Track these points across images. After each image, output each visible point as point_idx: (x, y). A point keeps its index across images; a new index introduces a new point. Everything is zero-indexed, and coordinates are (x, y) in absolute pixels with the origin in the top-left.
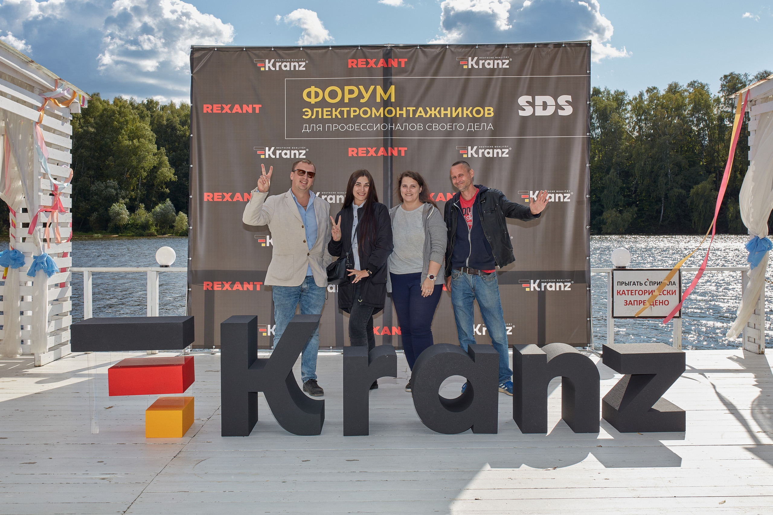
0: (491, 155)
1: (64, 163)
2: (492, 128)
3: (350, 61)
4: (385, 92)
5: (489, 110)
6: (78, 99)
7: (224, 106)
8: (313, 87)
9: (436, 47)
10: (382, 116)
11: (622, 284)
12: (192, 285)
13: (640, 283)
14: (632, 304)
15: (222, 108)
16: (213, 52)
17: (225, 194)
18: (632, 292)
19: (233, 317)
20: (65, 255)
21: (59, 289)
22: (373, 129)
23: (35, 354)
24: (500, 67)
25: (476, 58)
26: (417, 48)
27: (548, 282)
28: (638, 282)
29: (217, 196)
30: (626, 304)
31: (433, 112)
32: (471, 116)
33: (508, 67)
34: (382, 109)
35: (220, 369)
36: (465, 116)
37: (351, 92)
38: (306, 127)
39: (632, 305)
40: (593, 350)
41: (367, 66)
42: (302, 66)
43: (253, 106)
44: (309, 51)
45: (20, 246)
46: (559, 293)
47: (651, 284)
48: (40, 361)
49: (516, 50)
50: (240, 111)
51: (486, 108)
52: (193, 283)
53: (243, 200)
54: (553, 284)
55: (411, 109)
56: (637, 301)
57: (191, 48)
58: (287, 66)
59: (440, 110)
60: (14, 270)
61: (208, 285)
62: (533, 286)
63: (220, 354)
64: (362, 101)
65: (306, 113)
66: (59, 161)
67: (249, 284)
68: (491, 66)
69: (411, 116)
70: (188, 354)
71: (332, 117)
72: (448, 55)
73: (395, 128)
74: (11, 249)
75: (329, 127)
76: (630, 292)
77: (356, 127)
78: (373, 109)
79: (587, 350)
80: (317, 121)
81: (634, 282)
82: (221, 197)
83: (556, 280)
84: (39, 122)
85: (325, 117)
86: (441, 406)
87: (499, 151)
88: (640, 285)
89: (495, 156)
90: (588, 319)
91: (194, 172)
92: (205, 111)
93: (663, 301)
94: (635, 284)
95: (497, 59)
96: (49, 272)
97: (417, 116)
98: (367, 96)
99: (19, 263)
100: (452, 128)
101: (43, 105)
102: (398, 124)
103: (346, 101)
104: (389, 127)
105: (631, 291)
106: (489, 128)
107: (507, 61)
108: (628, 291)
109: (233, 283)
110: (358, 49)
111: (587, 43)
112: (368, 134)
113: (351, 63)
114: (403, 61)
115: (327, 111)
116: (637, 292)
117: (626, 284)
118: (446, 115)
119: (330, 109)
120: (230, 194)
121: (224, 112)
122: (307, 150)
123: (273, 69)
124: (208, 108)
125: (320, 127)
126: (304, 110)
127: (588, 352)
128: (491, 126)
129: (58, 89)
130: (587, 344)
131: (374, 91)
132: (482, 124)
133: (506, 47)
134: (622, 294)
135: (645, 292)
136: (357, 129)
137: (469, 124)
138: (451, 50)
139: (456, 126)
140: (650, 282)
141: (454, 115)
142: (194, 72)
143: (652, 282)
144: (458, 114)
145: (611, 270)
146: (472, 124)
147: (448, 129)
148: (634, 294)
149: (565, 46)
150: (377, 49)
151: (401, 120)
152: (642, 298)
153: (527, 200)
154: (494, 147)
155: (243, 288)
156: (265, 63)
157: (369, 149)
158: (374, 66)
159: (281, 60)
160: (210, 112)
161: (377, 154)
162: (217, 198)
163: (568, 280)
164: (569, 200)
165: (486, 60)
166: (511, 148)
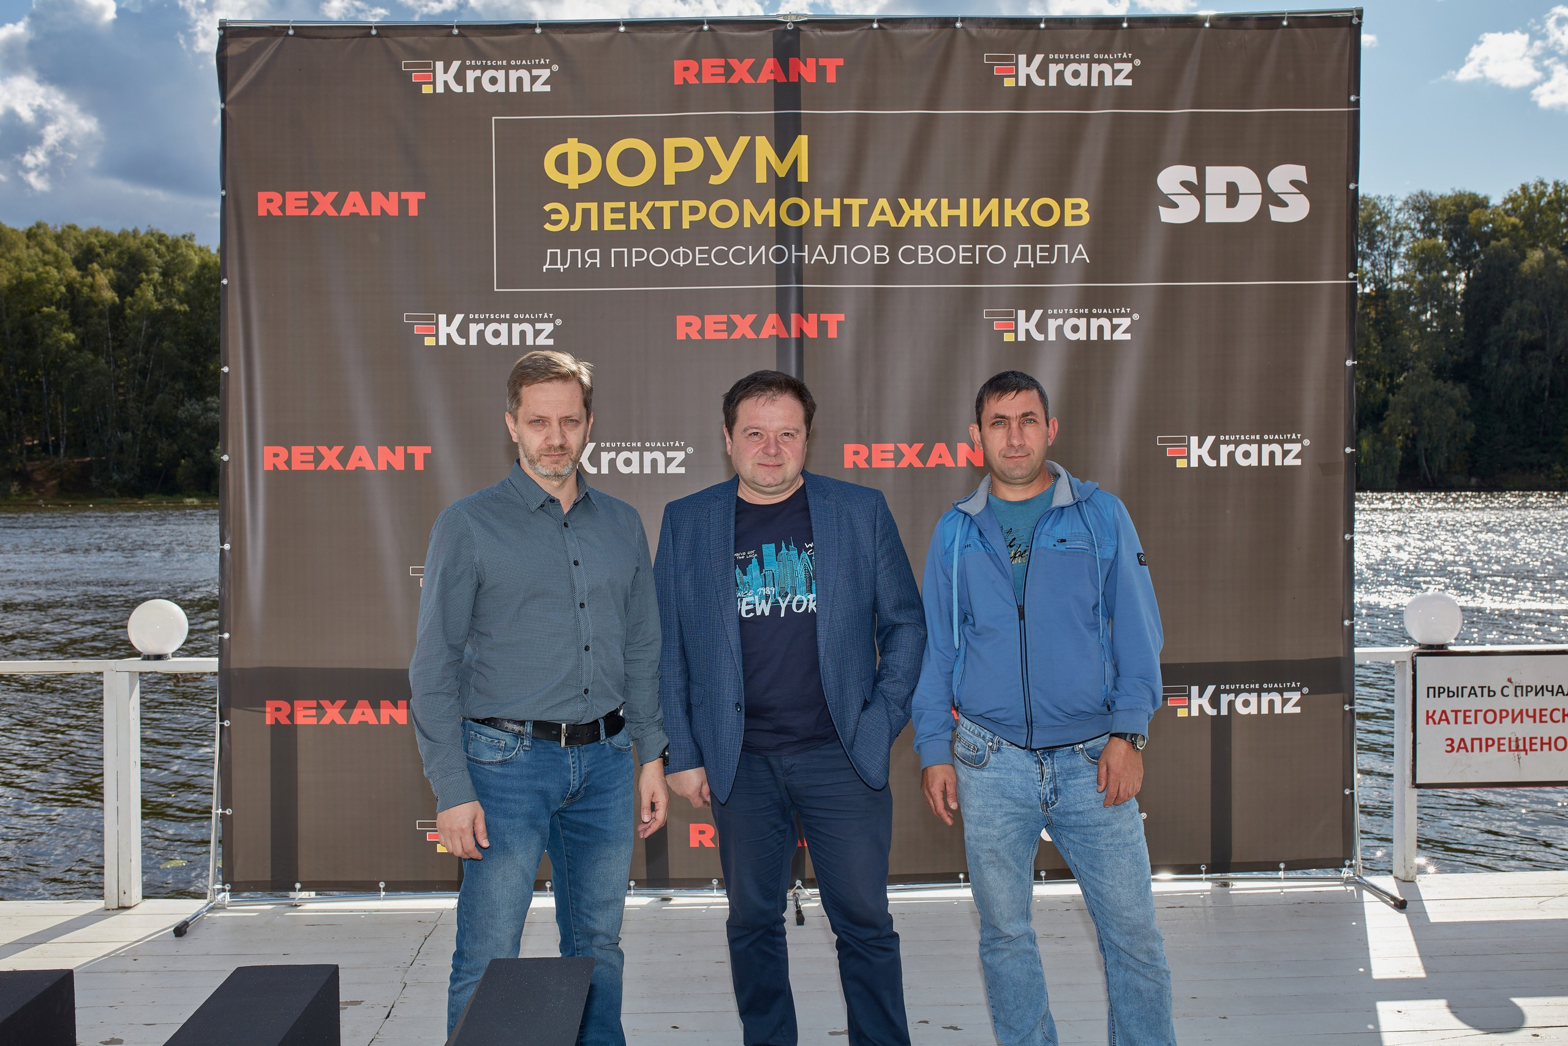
0: (1082, 336)
2: (1085, 256)
3: (678, 65)
4: (781, 154)
5: (1076, 206)
7: (317, 195)
8: (573, 142)
9: (926, 26)
10: (772, 223)
11: (1439, 693)
12: (233, 711)
13: (1489, 691)
14: (1466, 748)
15: (312, 203)
16: (282, 43)
18: (1466, 717)
22: (748, 261)
24: (1108, 82)
25: (1039, 58)
26: (872, 28)
27: (1237, 692)
28: (1482, 688)
29: (301, 458)
30: (1449, 748)
31: (918, 213)
32: (1024, 223)
33: (1129, 82)
34: (772, 202)
36: (1008, 223)
37: (683, 154)
38: (554, 256)
39: (1467, 751)
40: (1359, 876)
41: (727, 79)
42: (539, 81)
43: (399, 195)
44: (560, 37)
46: (1270, 721)
47: (1519, 692)
49: (1151, 36)
50: (364, 212)
51: (1068, 202)
52: (235, 707)
53: (376, 466)
54: (1253, 698)
55: (856, 203)
56: (1480, 739)
57: (219, 29)
58: (496, 81)
59: (938, 206)
61: (278, 709)
62: (1198, 703)
64: (715, 180)
65: (554, 217)
67: (397, 708)
68: (1083, 81)
69: (856, 223)
71: (628, 226)
72: (961, 52)
73: (810, 259)
75: (619, 256)
76: (1461, 715)
77: (697, 256)
78: (748, 204)
79: (1344, 875)
80: (585, 238)
81: (1473, 688)
82: (311, 458)
83: (1261, 686)
85: (608, 226)
87: (1105, 322)
88: (1489, 696)
89: (1094, 337)
90: (1347, 792)
91: (232, 385)
92: (262, 212)
93: (1550, 738)
94: (1475, 694)
95: (1099, 62)
97: (872, 224)
98: (728, 166)
100: (973, 258)
102: (820, 247)
103: (669, 180)
104: (794, 254)
105: (1465, 711)
106: (1075, 256)
107: (1127, 68)
108: (1456, 712)
109: (350, 706)
110: (701, 30)
111: (1352, 18)
112: (731, 274)
113: (682, 71)
114: (832, 65)
115: (614, 210)
116: (1480, 715)
117: (1451, 694)
118: (954, 220)
119: (622, 205)
120: (338, 449)
121: (317, 212)
122: (559, 322)
123: (457, 89)
124: (270, 201)
125: (592, 256)
126: (548, 207)
128: (1081, 254)
130: (1344, 859)
131: (749, 154)
132: (1056, 246)
133: (1125, 25)
134: (1439, 723)
135: (1501, 716)
136: (701, 260)
137: (1020, 246)
138: (968, 34)
139: (983, 252)
140: (1516, 687)
141: (978, 221)
142: (228, 99)
143: (1522, 687)
144: (989, 217)
145: (1410, 657)
146: (1029, 246)
147: (961, 262)
148: (1473, 722)
149: (1288, 26)
150: (756, 30)
151: (826, 234)
152: (1495, 731)
153: (1181, 464)
154: (1090, 311)
155: (378, 718)
156: (434, 72)
157: (736, 318)
158: (748, 80)
159: (479, 63)
160: (277, 212)
161: (758, 334)
162: (302, 462)
163: (1293, 685)
164: (1298, 462)
165: (1067, 63)
166: (1136, 316)
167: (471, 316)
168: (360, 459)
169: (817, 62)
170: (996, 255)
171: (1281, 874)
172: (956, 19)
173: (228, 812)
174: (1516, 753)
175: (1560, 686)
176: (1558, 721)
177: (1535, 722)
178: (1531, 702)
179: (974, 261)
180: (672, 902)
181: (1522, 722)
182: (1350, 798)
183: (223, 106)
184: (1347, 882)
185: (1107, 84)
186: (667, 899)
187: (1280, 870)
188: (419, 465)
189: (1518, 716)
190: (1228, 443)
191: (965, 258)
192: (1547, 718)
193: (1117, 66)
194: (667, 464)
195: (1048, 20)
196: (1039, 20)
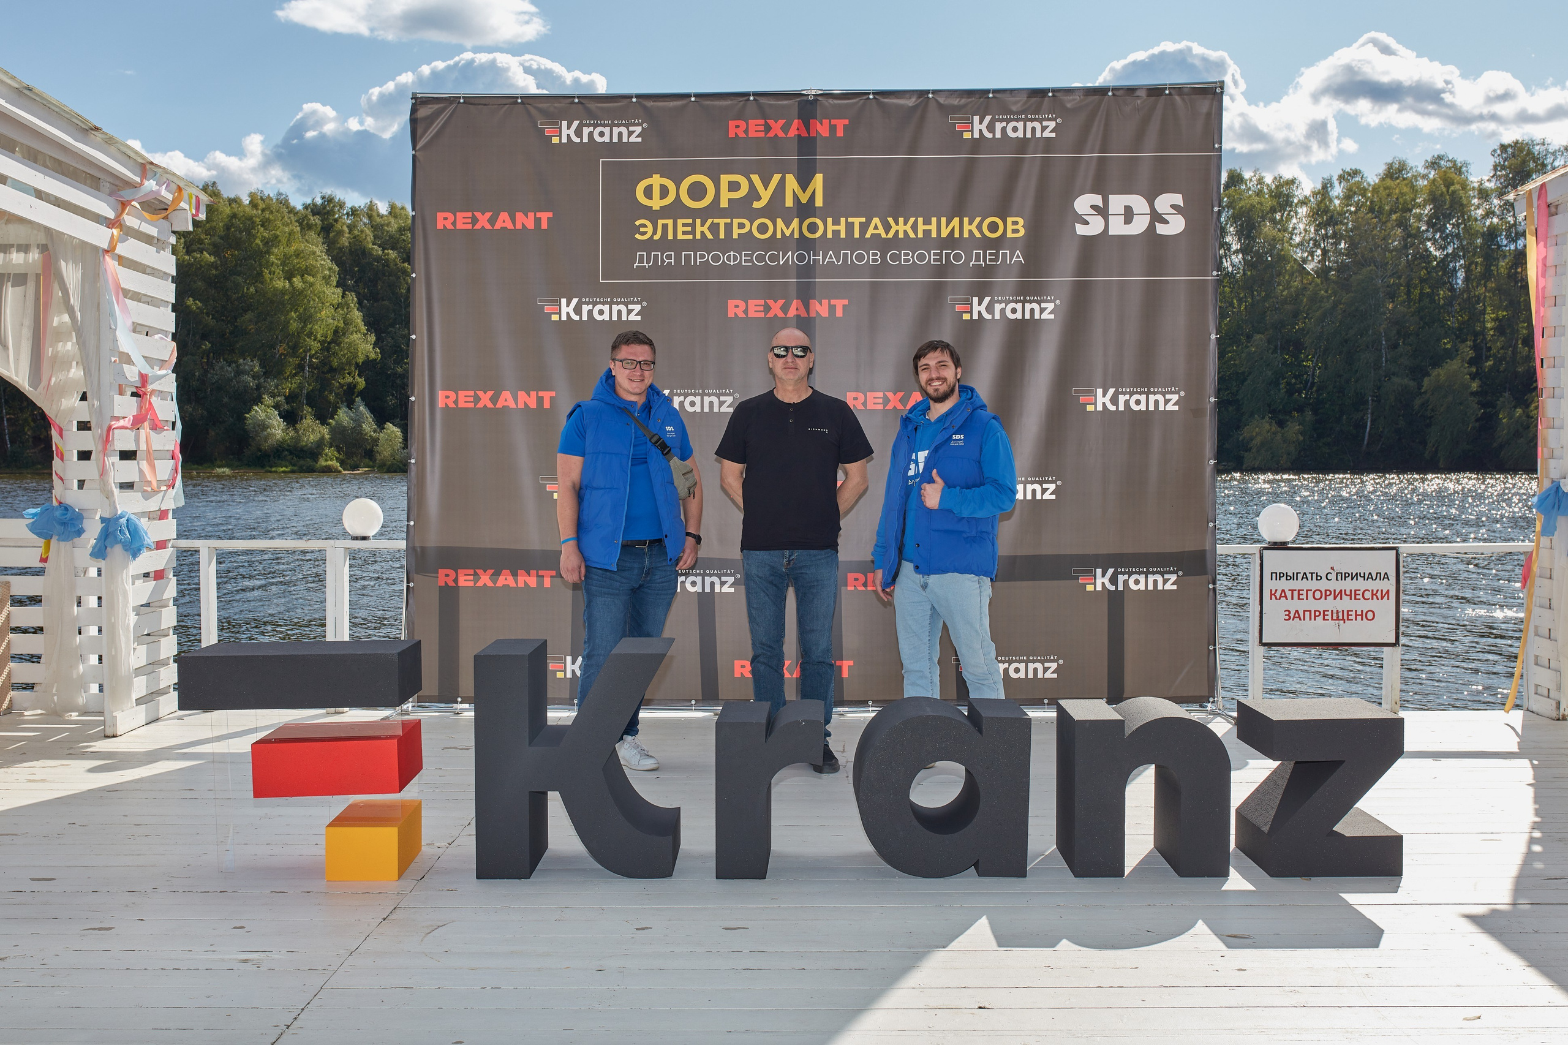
0: (1019, 316)
1: (160, 331)
2: (1022, 259)
3: (732, 124)
4: (804, 186)
5: (1015, 223)
6: (188, 202)
7: (478, 214)
8: (656, 176)
9: (908, 96)
10: (796, 236)
11: (1280, 577)
12: (416, 577)
13: (1317, 576)
14: (1299, 617)
15: (475, 220)
16: (456, 107)
18: (1300, 594)
19: (498, 642)
20: (163, 515)
21: (152, 584)
22: (779, 262)
23: (106, 713)
24: (1038, 135)
25: (988, 118)
26: (869, 98)
27: (1130, 574)
28: (1312, 573)
29: (465, 398)
30: (1287, 617)
31: (901, 228)
32: (978, 235)
33: (1053, 135)
34: (796, 221)
35: (472, 742)
36: (966, 235)
37: (734, 186)
38: (641, 256)
39: (1300, 620)
40: (1220, 709)
41: (766, 134)
42: (634, 134)
43: (535, 215)
44: (650, 104)
45: (73, 497)
46: (1154, 596)
47: (1339, 577)
48: (114, 725)
49: (1070, 102)
50: (510, 226)
52: (417, 573)
53: (517, 405)
54: (1142, 578)
55: (857, 221)
56: (1310, 611)
57: (411, 99)
58: (604, 134)
59: (916, 222)
60: (63, 544)
61: (447, 575)
62: (1102, 581)
63: (472, 714)
64: (757, 205)
65: (642, 229)
66: (149, 327)
67: (530, 576)
68: (1020, 134)
69: (857, 235)
70: (408, 714)
71: (694, 236)
72: (933, 114)
73: (824, 259)
74: (55, 503)
75: (688, 257)
76: (1295, 594)
77: (743, 258)
78: (779, 221)
79: (1209, 709)
80: (664, 244)
81: (1305, 573)
82: (472, 399)
83: (1148, 569)
84: (110, 251)
85: (680, 236)
86: (915, 822)
87: (1035, 306)
88: (1317, 579)
89: (1027, 316)
90: (1211, 648)
91: (418, 348)
92: (440, 226)
93: (1362, 611)
94: (1307, 578)
95: (1032, 120)
96: (134, 548)
97: (868, 235)
98: (766, 195)
99: (73, 530)
100: (940, 260)
101: (119, 215)
102: (831, 252)
103: (724, 204)
104: (812, 258)
105: (1299, 591)
106: (1014, 259)
107: (1052, 124)
108: (1292, 591)
109: (497, 574)
110: (748, 100)
111: (1216, 88)
112: (769, 272)
114: (841, 124)
115: (684, 225)
116: (1310, 594)
117: (1289, 578)
118: (927, 233)
119: (690, 221)
120: (490, 393)
121: (478, 227)
122: (644, 304)
123: (577, 140)
124: (445, 219)
125: (668, 257)
126: (638, 223)
127: (1210, 714)
128: (1018, 257)
129: (146, 183)
130: (1209, 697)
131: (781, 185)
132: (1001, 251)
133: (1050, 94)
134: (1280, 599)
135: (1326, 594)
136: (746, 261)
137: (974, 251)
138: (937, 101)
139: (948, 255)
140: (1337, 573)
141: (944, 234)
142: (417, 147)
143: (1342, 573)
144: (953, 230)
145: (1260, 550)
146: (981, 251)
147: (932, 263)
148: (1305, 598)
149: (1170, 94)
150: (786, 100)
151: (836, 243)
152: (1321, 605)
153: (1090, 408)
154: (1025, 298)
155: (517, 583)
156: (560, 127)
157: (771, 302)
158: (781, 135)
159: (592, 122)
160: (451, 227)
161: (786, 314)
162: (465, 402)
163: (1171, 569)
164: (1176, 408)
165: (1008, 121)
166: (1058, 302)
167: (584, 300)
168: (506, 400)
169: (830, 122)
170: (957, 257)
172: (928, 92)
174: (1336, 621)
175: (1370, 573)
177: (1351, 599)
179: (942, 262)
181: (1341, 599)
182: (1213, 651)
183: (413, 152)
188: (547, 405)
189: (1338, 595)
190: (1124, 393)
191: (935, 260)
192: (1360, 596)
194: (720, 405)
195: (995, 91)
196: (988, 91)
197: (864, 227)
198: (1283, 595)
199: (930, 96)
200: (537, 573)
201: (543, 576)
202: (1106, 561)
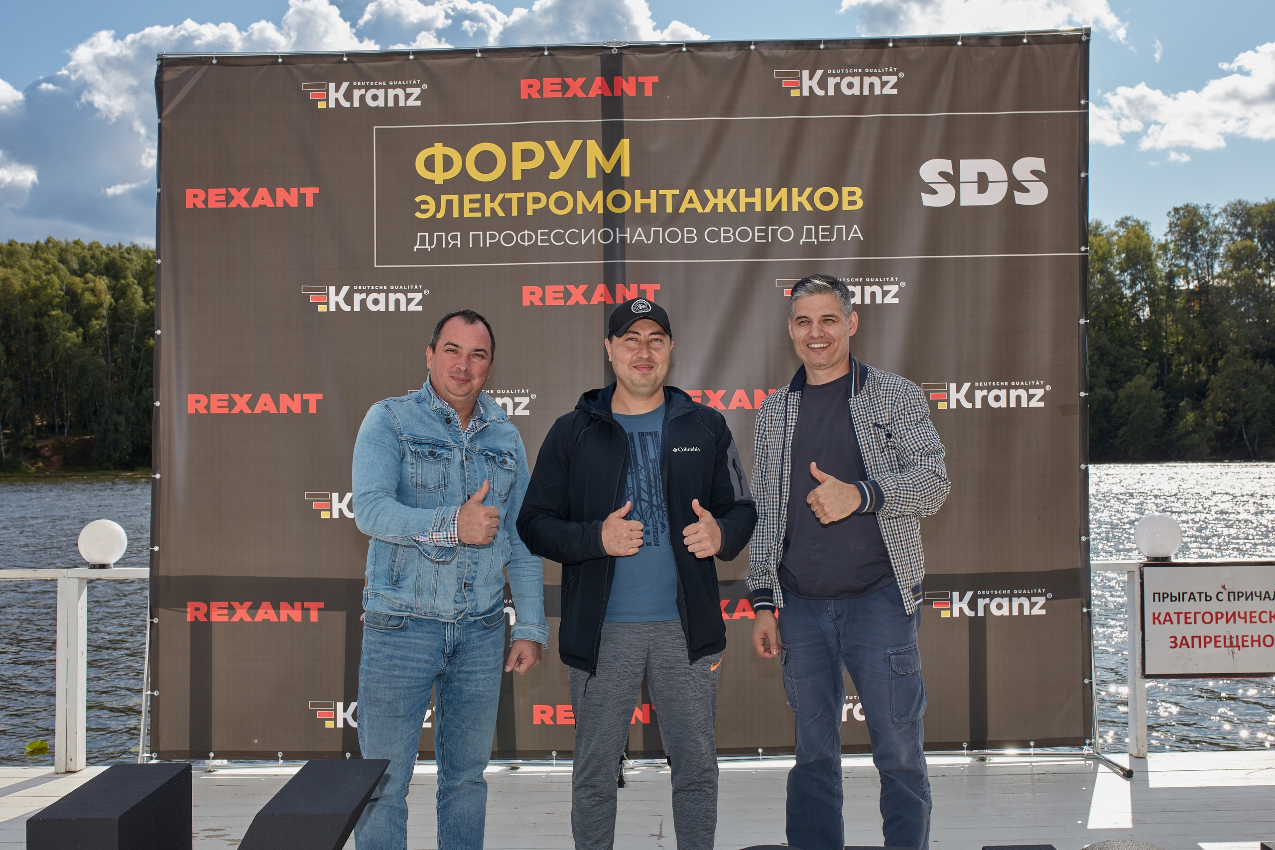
0: (858, 300)
2: (860, 235)
3: (524, 83)
4: (608, 155)
5: (852, 194)
7: (233, 191)
8: (439, 146)
9: (726, 48)
10: (600, 211)
11: (1164, 598)
12: (162, 611)
13: (1206, 596)
14: (1187, 644)
15: (229, 198)
16: (205, 69)
17: (236, 397)
18: (1187, 618)
22: (580, 242)
24: (877, 92)
25: (819, 73)
26: (681, 51)
27: (991, 597)
28: (1200, 593)
29: (217, 403)
30: (1173, 645)
31: (720, 201)
32: (809, 208)
33: (895, 92)
34: (600, 194)
36: (795, 208)
37: (527, 155)
38: (423, 238)
39: (1188, 647)
40: (1097, 753)
41: (563, 94)
42: (412, 97)
43: (299, 190)
44: (428, 62)
46: (1020, 623)
47: (1232, 598)
49: (914, 53)
50: (270, 204)
51: (845, 190)
52: (162, 607)
53: (278, 411)
54: (1005, 602)
55: (669, 193)
56: (1199, 637)
57: (157, 60)
58: (377, 98)
59: (737, 194)
61: (197, 609)
62: (959, 606)
64: (553, 176)
65: (423, 207)
67: (293, 608)
68: (856, 91)
69: (669, 209)
71: (483, 214)
72: (755, 69)
73: (631, 239)
75: (476, 238)
76: (1182, 617)
77: (539, 238)
78: (580, 194)
79: (1084, 752)
80: (448, 223)
81: (1192, 593)
82: (226, 404)
83: (1012, 592)
85: (467, 214)
87: (877, 289)
88: (1206, 600)
89: (868, 301)
90: (1086, 681)
91: (164, 345)
92: (189, 205)
93: (1259, 636)
94: (1194, 598)
95: (870, 75)
97: (682, 210)
98: (564, 164)
100: (766, 237)
102: (640, 229)
103: (517, 176)
104: (618, 235)
105: (1186, 613)
106: (851, 235)
107: (893, 79)
108: (1178, 614)
109: (255, 607)
110: (543, 55)
112: (567, 252)
113: (527, 88)
114: (649, 82)
115: (471, 201)
116: (1199, 617)
117: (1174, 599)
118: (750, 206)
119: (478, 196)
120: (247, 397)
121: (232, 205)
122: (427, 292)
123: (346, 104)
124: (195, 196)
125: (454, 238)
126: (418, 199)
128: (856, 232)
130: (1085, 739)
131: (582, 154)
132: (836, 227)
133: (891, 45)
134: (1164, 623)
135: (1217, 617)
136: (542, 241)
137: (805, 227)
138: (761, 54)
140: (1229, 593)
141: (770, 207)
142: (164, 115)
143: (1234, 593)
144: (780, 203)
145: (1138, 567)
146: (813, 227)
147: (756, 241)
148: (1193, 622)
149: (1028, 43)
150: (586, 54)
151: (645, 218)
152: (1212, 630)
153: (942, 406)
154: (864, 280)
155: (278, 616)
156: (327, 91)
157: (571, 288)
158: (581, 95)
159: (363, 84)
160: (202, 206)
161: (589, 301)
162: (218, 407)
163: (1039, 591)
164: (1042, 404)
165: (842, 76)
166: (903, 284)
167: (355, 288)
168: (265, 404)
169: (637, 80)
171: (1031, 751)
172: (749, 43)
173: (156, 693)
174: (1230, 649)
175: (1267, 592)
176: (1266, 622)
177: (1246, 622)
178: (1242, 606)
179: (767, 240)
180: (518, 771)
181: (1235, 622)
182: (1089, 686)
183: (159, 121)
184: (1088, 757)
185: (876, 93)
186: (514, 768)
187: (1030, 747)
188: (313, 409)
189: (1231, 618)
190: (981, 388)
191: (759, 238)
192: (1257, 619)
193: (885, 78)
194: (515, 409)
195: (826, 42)
196: (819, 42)
197: (678, 201)
198: (1168, 618)
199: (752, 47)
200: (303, 605)
201: (309, 609)
202: (962, 583)
